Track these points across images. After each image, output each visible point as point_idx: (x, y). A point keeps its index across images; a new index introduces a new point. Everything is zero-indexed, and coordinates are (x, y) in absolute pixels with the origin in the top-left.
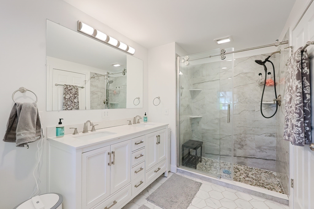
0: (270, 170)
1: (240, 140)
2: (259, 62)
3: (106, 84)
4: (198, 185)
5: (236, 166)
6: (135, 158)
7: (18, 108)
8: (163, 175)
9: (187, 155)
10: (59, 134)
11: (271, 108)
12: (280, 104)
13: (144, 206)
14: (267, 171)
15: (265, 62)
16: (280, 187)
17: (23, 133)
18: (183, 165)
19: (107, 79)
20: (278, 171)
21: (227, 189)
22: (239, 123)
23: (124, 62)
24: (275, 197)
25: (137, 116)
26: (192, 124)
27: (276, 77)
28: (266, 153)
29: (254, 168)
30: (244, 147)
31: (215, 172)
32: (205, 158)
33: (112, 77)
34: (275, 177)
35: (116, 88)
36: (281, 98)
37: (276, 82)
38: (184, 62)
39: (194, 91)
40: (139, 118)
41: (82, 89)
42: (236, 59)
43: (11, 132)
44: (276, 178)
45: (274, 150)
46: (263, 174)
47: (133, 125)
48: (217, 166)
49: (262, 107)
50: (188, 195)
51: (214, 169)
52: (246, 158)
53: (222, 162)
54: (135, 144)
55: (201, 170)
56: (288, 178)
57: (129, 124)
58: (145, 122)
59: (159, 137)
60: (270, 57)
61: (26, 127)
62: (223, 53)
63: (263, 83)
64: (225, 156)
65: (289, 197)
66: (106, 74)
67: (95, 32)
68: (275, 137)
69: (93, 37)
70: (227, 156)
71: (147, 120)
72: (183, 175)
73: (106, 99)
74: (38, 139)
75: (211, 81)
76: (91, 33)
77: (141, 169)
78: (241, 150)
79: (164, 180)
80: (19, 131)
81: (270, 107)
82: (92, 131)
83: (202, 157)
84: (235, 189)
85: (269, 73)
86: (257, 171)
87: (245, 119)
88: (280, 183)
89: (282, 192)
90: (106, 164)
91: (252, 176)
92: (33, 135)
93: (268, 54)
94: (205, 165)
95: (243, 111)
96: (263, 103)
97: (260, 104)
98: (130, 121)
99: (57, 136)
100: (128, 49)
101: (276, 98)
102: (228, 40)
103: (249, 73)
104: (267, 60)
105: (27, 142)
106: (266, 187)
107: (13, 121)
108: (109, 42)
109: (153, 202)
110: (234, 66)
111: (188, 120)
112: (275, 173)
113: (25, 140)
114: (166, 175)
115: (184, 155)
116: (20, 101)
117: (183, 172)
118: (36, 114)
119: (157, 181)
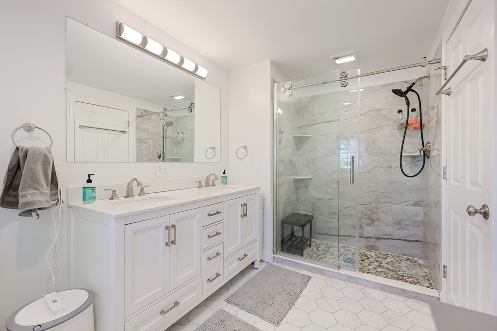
0: (414, 257)
1: (369, 212)
2: (397, 92)
3: (162, 127)
4: (306, 279)
5: (364, 251)
6: (209, 237)
7: (21, 155)
8: (252, 266)
9: (289, 236)
10: (87, 198)
11: (416, 163)
12: (429, 156)
13: (222, 310)
14: (409, 258)
15: (406, 92)
16: (428, 280)
17: (29, 194)
18: (282, 251)
19: (164, 119)
20: (426, 258)
21: (348, 284)
22: (369, 187)
23: (189, 92)
24: (420, 294)
25: (211, 175)
26: (297, 189)
27: (423, 116)
28: (409, 231)
29: (390, 254)
30: (376, 223)
31: (331, 261)
32: (317, 241)
33: (171, 117)
34: (421, 266)
35: (178, 133)
36: (430, 146)
37: (423, 123)
38: (284, 91)
39: (300, 137)
40: (214, 179)
41: (123, 135)
42: (364, 88)
43: (11, 192)
44: (423, 268)
45: (420, 226)
46: (404, 262)
47: (204, 188)
48: (334, 252)
49: (402, 161)
50: (290, 294)
51: (330, 257)
52: (379, 238)
53: (342, 245)
54: (209, 215)
55: (310, 257)
56: (439, 265)
57: (198, 187)
58: (224, 184)
59: (245, 206)
60: (414, 84)
61: (34, 184)
62: (344, 77)
63: (403, 124)
64: (347, 237)
65: (440, 293)
66: (162, 110)
67: (145, 41)
68: (421, 207)
69: (142, 48)
70: (350, 236)
71: (226, 180)
72: (282, 266)
73: (162, 151)
74: (53, 205)
75: (326, 122)
76: (138, 41)
77: (218, 254)
78: (371, 227)
79: (253, 274)
80: (23, 190)
81: (414, 160)
82: (139, 195)
83: (312, 240)
84: (361, 285)
85: (413, 110)
86: (394, 258)
87: (378, 180)
88: (427, 275)
89: (430, 286)
90: (163, 244)
91: (387, 266)
92: (45, 197)
93: (411, 80)
94: (317, 250)
95: (374, 168)
96: (403, 155)
97: (399, 157)
98: (200, 182)
99: (84, 200)
100: (196, 69)
101: (423, 147)
102: (352, 59)
103: (383, 109)
104: (409, 89)
105: (37, 207)
106: (407, 280)
107: (13, 175)
108: (167, 58)
109: (236, 304)
110: (359, 100)
111: (290, 182)
112: (421, 261)
113: (34, 204)
114: (256, 266)
115: (285, 237)
116: (25, 144)
117: (283, 261)
118: (50, 165)
119: (242, 273)
